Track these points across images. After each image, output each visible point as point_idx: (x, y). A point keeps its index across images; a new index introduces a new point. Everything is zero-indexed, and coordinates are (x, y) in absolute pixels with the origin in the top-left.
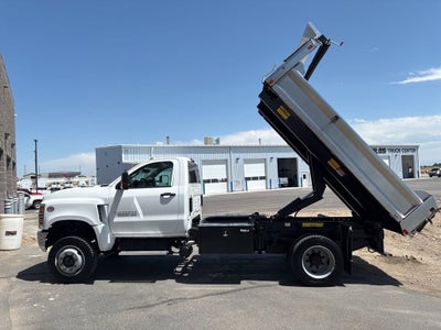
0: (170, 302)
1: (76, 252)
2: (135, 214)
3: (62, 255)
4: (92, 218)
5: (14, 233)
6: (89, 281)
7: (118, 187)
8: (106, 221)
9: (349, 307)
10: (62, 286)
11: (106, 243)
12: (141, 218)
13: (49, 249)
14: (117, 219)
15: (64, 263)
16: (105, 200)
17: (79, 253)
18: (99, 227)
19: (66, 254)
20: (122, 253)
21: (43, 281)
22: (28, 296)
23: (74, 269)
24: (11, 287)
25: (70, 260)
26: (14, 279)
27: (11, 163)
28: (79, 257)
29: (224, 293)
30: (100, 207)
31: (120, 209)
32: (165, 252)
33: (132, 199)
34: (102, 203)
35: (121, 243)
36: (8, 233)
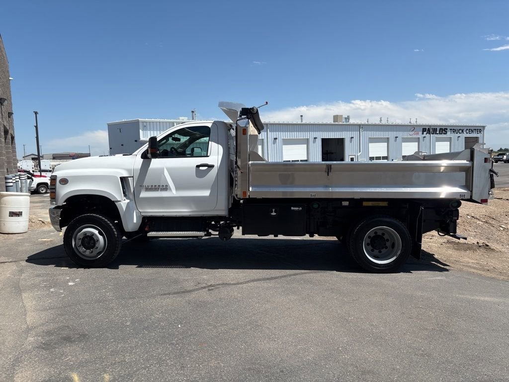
0: (210, 288)
1: (96, 232)
2: (166, 188)
3: (80, 235)
4: (114, 193)
5: (19, 214)
6: (113, 265)
7: (144, 156)
8: (131, 196)
9: (419, 293)
10: (81, 270)
11: (132, 222)
12: (173, 193)
13: (64, 229)
14: (144, 194)
15: (83, 244)
16: (129, 170)
17: (100, 233)
18: (123, 203)
19: (85, 233)
20: (152, 234)
21: (59, 265)
22: (43, 281)
23: (95, 252)
24: (21, 271)
25: (89, 241)
26: (24, 263)
27: (9, 137)
28: (101, 238)
29: (272, 278)
30: (123, 180)
31: (147, 182)
32: (201, 234)
33: (162, 170)
34: (125, 174)
35: (150, 222)
36: (12, 214)
